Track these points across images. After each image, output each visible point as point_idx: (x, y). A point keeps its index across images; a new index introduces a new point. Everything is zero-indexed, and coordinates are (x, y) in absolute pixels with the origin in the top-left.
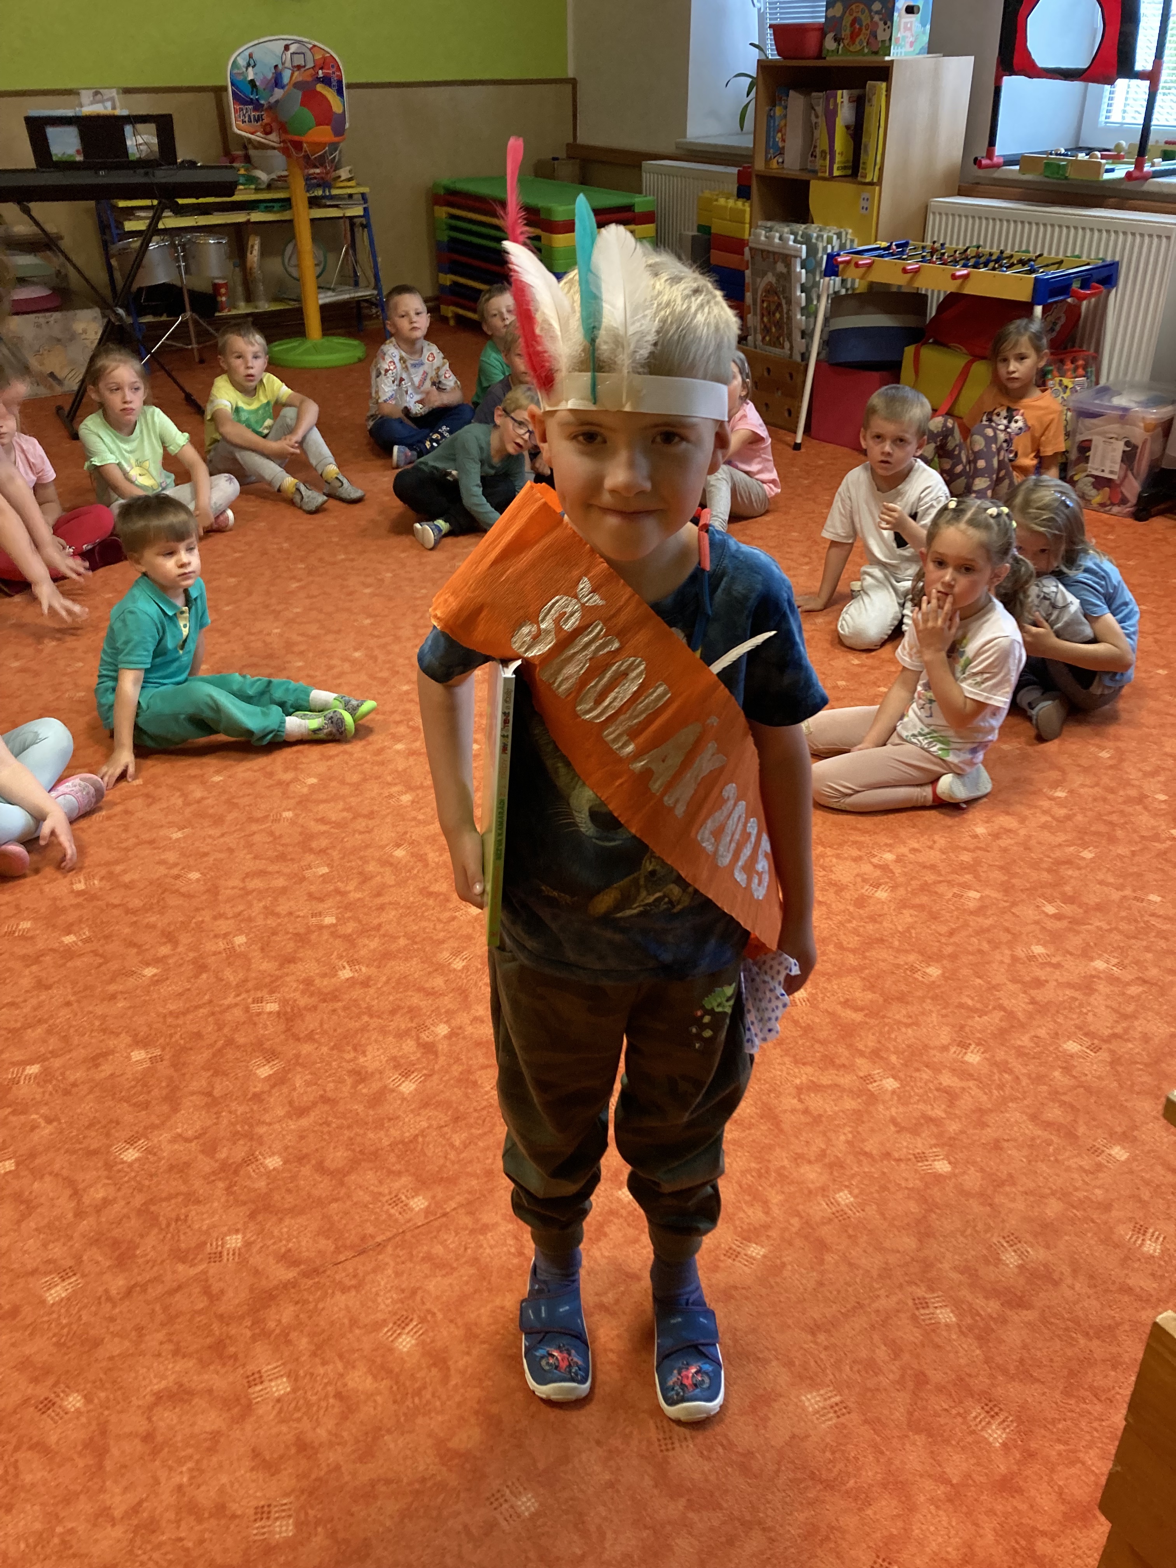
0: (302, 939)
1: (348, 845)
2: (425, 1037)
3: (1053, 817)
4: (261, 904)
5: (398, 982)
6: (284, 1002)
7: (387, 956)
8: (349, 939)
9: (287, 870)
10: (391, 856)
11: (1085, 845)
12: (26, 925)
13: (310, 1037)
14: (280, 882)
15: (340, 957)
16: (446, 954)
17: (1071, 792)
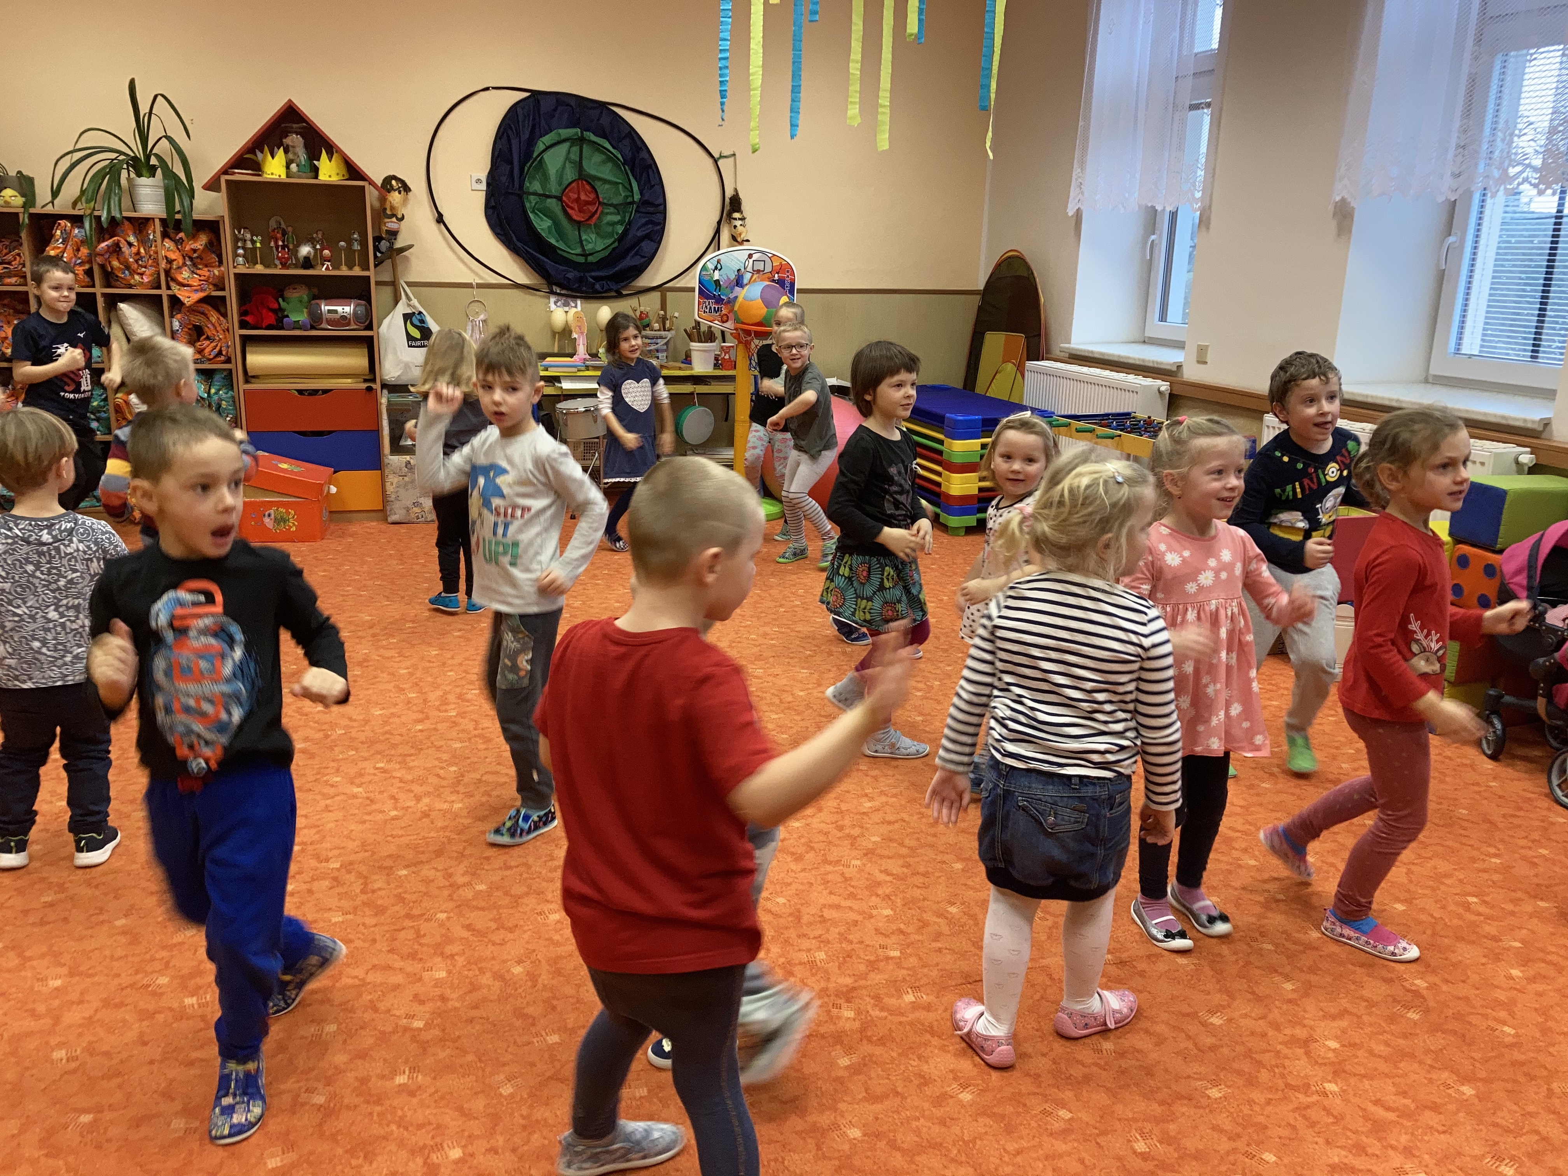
0: (383, 1038)
1: (476, 954)
2: (435, 1158)
3: (1196, 1045)
4: (369, 997)
5: (442, 1098)
6: (333, 1096)
7: (447, 1068)
8: (424, 1047)
9: (409, 969)
10: (508, 971)
11: (1215, 1083)
12: (163, 980)
13: (333, 1138)
14: (398, 979)
15: (406, 1062)
16: (502, 1077)
17: (1230, 1020)
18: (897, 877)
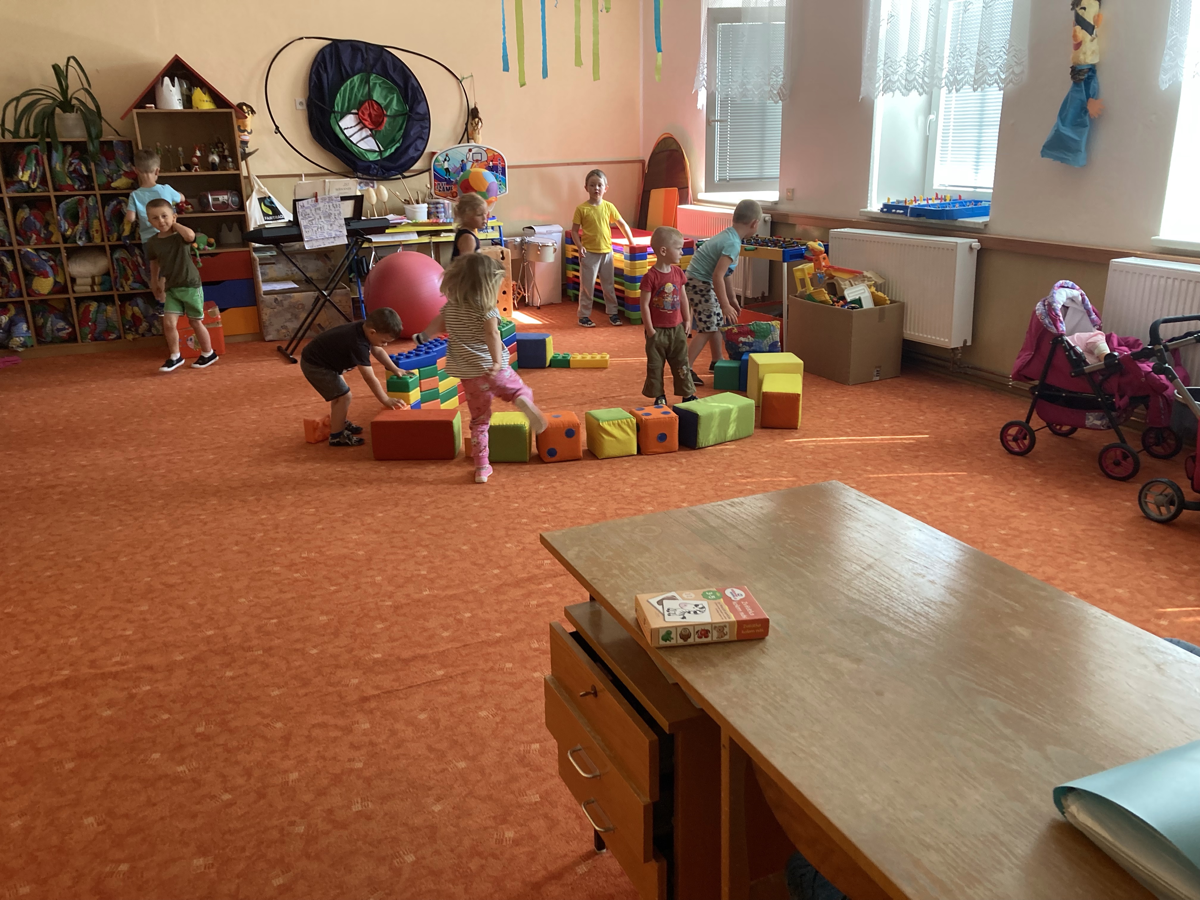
18: (652, 494)
